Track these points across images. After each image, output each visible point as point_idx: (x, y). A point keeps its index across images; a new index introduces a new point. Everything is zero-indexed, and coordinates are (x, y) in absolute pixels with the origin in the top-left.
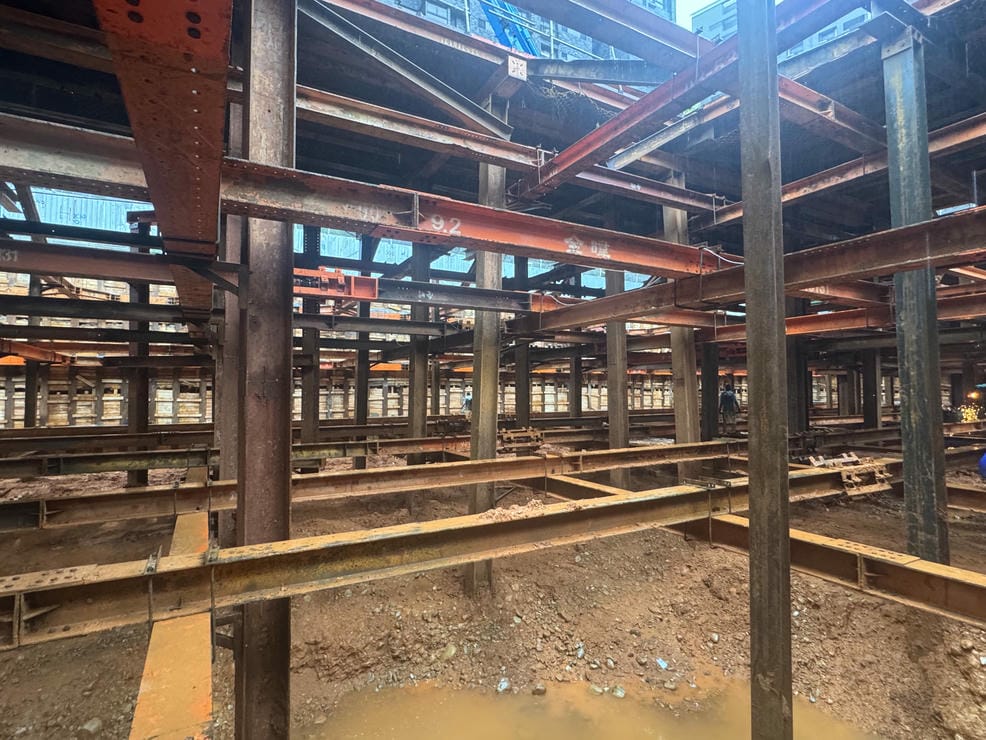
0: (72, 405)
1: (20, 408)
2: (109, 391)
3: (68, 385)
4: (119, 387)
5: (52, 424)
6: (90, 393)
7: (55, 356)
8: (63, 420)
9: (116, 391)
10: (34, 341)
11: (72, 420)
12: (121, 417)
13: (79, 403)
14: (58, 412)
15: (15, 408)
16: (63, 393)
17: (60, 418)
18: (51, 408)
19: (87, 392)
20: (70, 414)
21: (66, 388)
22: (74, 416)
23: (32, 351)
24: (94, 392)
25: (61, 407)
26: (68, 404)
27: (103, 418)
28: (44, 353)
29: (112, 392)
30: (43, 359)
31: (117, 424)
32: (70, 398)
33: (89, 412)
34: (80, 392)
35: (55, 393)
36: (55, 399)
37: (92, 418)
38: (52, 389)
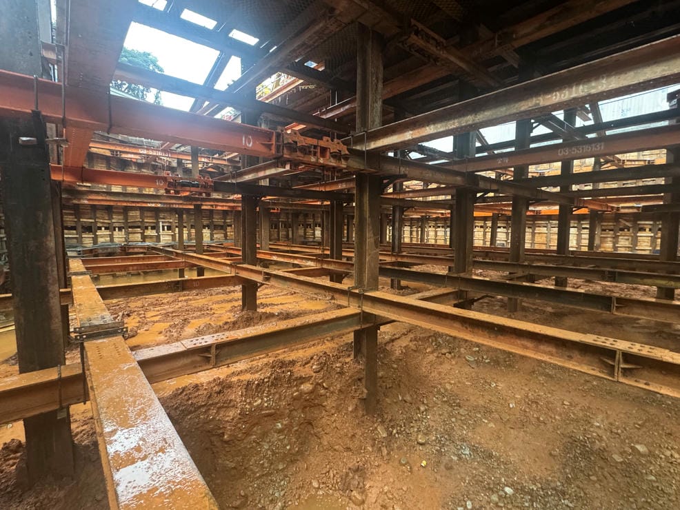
0: (616, 238)
1: (585, 239)
2: (643, 229)
3: (614, 225)
4: (650, 227)
5: (602, 249)
6: (629, 230)
7: (608, 207)
8: (609, 248)
9: (647, 230)
10: (596, 198)
11: (615, 248)
12: (651, 248)
13: (620, 237)
14: (606, 242)
15: (582, 239)
16: (610, 230)
17: (608, 246)
18: (603, 240)
19: (626, 230)
20: (614, 243)
21: (612, 227)
22: (617, 245)
23: (594, 204)
24: (631, 230)
25: (609, 239)
26: (614, 238)
27: (637, 248)
28: (601, 205)
29: (645, 230)
30: (600, 209)
31: (647, 253)
32: (615, 234)
33: (627, 244)
34: (622, 230)
35: (605, 230)
36: (605, 234)
37: (629, 247)
38: (603, 228)
